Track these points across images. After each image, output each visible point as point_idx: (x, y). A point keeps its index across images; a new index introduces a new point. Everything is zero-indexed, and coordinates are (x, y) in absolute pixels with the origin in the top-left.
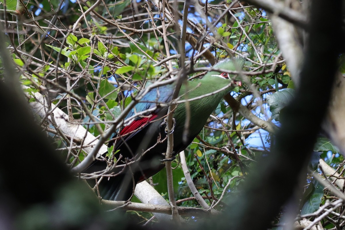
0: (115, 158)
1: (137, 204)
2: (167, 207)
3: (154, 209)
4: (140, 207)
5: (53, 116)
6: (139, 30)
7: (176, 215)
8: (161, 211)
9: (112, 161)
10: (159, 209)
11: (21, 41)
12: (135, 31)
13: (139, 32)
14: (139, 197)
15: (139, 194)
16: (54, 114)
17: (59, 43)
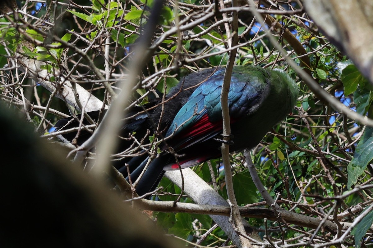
0: (159, 148)
1: (189, 205)
2: (226, 207)
3: (210, 210)
4: (192, 208)
5: (78, 97)
6: (199, 7)
7: (238, 216)
8: (219, 212)
9: (154, 151)
10: (216, 209)
11: (51, 20)
12: (195, 7)
13: (199, 8)
14: (194, 199)
15: (194, 195)
16: (79, 95)
17: (85, 11)
